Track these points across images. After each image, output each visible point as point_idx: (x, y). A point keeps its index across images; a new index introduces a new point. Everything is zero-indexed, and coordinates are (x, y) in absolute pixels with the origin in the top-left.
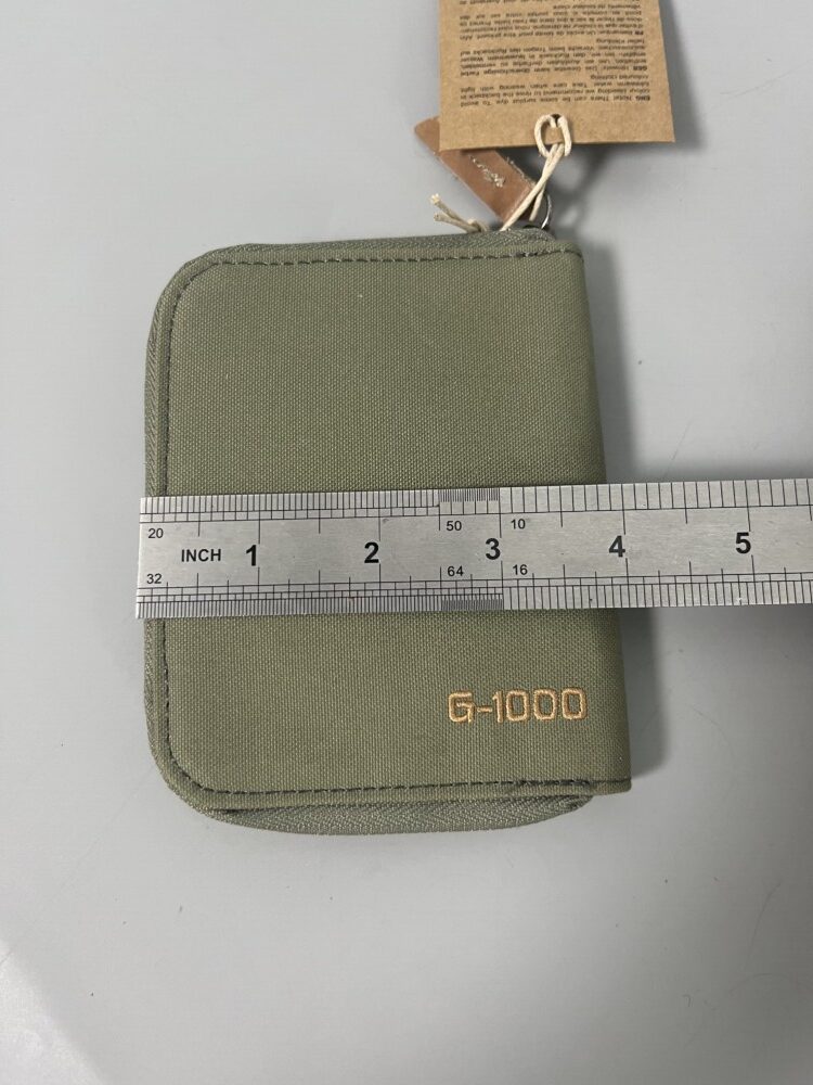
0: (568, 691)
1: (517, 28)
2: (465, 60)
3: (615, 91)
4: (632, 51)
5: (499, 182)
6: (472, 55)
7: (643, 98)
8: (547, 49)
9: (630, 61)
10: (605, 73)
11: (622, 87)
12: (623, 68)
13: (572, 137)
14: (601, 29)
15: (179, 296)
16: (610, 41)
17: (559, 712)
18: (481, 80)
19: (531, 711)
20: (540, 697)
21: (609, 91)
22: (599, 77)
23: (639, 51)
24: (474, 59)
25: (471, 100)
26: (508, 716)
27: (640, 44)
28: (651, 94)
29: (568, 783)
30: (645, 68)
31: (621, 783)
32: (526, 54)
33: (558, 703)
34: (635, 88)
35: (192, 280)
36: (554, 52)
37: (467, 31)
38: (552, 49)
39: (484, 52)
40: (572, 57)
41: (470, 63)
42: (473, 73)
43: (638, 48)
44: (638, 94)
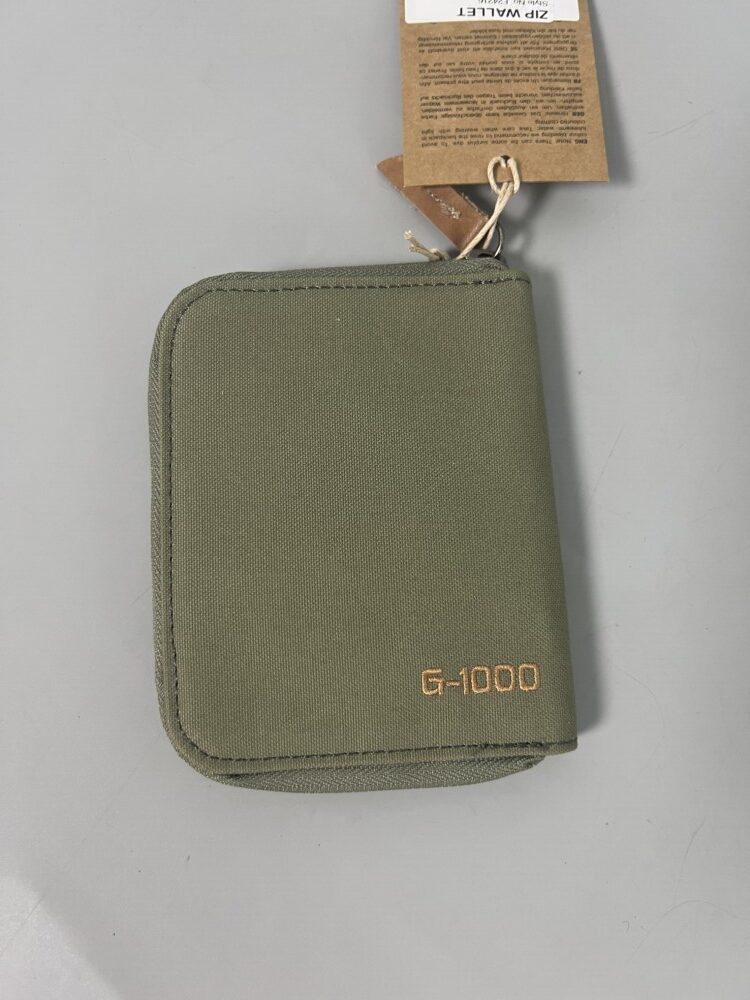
0: (525, 665)
1: (470, 76)
2: (424, 104)
3: (556, 135)
4: (572, 98)
5: (456, 215)
6: (430, 100)
7: (581, 141)
8: (496, 95)
9: (569, 107)
10: (548, 118)
11: (563, 131)
12: (564, 114)
13: (520, 177)
14: (543, 78)
15: (178, 320)
16: (551, 89)
17: (516, 684)
18: (440, 123)
19: (492, 683)
20: (502, 672)
21: (552, 135)
22: (542, 122)
23: (578, 98)
24: (433, 104)
25: (431, 142)
26: (473, 689)
27: (578, 91)
28: (588, 138)
29: (525, 745)
30: (582, 114)
31: (570, 744)
32: (479, 100)
33: (516, 677)
34: (575, 132)
35: (189, 305)
36: (502, 99)
37: (426, 77)
38: (501, 96)
39: (442, 97)
40: (519, 104)
41: (429, 107)
42: (431, 117)
43: (576, 96)
44: (576, 138)
